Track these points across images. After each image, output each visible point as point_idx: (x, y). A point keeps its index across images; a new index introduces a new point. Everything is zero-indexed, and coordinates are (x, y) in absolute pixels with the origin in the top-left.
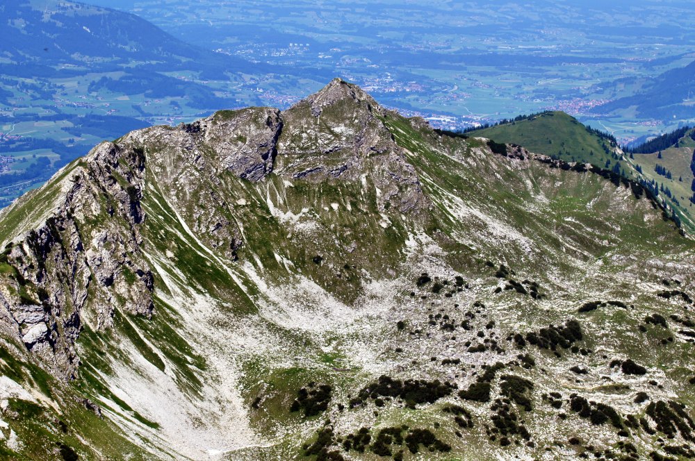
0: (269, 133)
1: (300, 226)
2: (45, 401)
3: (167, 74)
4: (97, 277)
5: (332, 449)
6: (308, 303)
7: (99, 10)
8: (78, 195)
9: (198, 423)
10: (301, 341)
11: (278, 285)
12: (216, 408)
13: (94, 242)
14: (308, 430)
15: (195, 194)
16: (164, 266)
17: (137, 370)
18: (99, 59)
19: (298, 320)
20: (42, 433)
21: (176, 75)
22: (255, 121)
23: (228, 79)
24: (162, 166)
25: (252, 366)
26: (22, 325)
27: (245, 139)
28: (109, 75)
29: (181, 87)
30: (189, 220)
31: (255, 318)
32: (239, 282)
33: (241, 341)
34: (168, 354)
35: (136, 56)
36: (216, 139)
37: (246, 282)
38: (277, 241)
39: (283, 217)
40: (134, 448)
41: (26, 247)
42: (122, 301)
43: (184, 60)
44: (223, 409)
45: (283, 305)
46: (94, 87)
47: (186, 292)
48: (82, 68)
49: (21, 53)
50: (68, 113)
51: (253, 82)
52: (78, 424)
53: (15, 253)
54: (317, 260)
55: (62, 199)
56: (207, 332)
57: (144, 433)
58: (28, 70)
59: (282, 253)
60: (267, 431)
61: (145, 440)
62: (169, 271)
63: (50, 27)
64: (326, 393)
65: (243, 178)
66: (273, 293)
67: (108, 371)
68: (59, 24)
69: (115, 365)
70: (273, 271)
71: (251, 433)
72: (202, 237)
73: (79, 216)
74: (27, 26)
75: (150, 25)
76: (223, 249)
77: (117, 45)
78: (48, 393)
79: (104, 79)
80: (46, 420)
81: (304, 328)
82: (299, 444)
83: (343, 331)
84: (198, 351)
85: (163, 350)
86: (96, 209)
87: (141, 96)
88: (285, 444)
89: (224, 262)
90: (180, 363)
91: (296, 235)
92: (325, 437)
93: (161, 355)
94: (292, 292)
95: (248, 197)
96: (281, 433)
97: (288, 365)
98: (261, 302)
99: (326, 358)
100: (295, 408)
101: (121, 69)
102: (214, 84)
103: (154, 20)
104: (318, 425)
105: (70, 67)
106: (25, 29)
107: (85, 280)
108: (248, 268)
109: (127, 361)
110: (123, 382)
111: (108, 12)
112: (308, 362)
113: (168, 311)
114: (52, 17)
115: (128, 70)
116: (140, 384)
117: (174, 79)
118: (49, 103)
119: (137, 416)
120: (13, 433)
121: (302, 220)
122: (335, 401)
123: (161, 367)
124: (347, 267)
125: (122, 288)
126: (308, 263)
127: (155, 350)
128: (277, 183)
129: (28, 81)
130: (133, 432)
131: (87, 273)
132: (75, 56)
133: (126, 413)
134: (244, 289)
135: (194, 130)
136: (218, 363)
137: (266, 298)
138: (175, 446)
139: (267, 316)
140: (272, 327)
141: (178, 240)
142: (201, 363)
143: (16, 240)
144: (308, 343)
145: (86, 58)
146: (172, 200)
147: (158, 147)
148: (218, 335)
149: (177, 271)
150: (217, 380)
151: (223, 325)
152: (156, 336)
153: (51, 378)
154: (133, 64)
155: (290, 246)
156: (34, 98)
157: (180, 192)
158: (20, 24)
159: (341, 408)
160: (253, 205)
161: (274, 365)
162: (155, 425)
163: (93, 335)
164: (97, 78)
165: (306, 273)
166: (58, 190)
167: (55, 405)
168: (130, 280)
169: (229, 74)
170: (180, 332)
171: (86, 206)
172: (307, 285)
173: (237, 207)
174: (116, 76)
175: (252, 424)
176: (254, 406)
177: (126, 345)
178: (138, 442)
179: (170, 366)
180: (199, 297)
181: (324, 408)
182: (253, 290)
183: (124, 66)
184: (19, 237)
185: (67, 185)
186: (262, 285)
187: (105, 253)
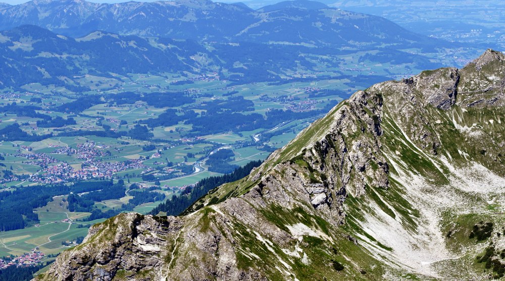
0: (452, 82)
1: (472, 134)
2: (325, 236)
3: (403, 50)
4: (356, 166)
5: (494, 258)
6: (479, 177)
7: (363, 16)
8: (344, 121)
9: (415, 247)
10: (475, 198)
11: (461, 168)
12: (426, 238)
13: (354, 147)
14: (480, 248)
15: (412, 119)
16: (394, 160)
17: (379, 219)
18: (364, 44)
19: (473, 187)
20: (322, 254)
21: (408, 51)
22: (444, 76)
23: (437, 52)
24: (392, 103)
25: (446, 214)
26: (311, 195)
27: (439, 86)
28: (370, 52)
29: (411, 58)
30: (409, 133)
31: (448, 187)
32: (438, 167)
33: (440, 200)
34: (397, 209)
35: (385, 41)
36: (423, 87)
37: (442, 167)
38: (459, 143)
39: (463, 129)
40: (377, 262)
41: (314, 151)
42: (370, 180)
43: (412, 42)
44: (430, 239)
45: (464, 178)
46: (362, 59)
47: (408, 174)
48: (355, 49)
49: (320, 41)
50: (347, 75)
51: (451, 53)
52: (344, 250)
53: (308, 154)
54: (483, 152)
55: (335, 123)
56: (420, 196)
57: (383, 254)
58: (324, 51)
59: (463, 149)
60: (456, 250)
61: (384, 257)
62: (398, 162)
63: (336, 26)
64: (490, 227)
65: (439, 108)
66: (458, 172)
67: (363, 220)
68: (341, 24)
69: (367, 216)
70: (458, 160)
71: (446, 251)
72: (416, 143)
73: (345, 133)
74: (323, 26)
75: (392, 24)
76: (428, 149)
77: (374, 35)
78: (327, 232)
79: (367, 54)
80: (325, 248)
81: (476, 191)
82: (474, 256)
83: (499, 192)
84: (415, 206)
85: (394, 207)
86: (354, 129)
87: (389, 63)
88: (467, 257)
89: (429, 156)
90: (404, 213)
91: (470, 139)
92: (490, 251)
93: (393, 209)
94: (469, 171)
95: (442, 119)
96: (464, 251)
97: (467, 212)
98: (451, 178)
99: (490, 207)
100: (472, 236)
101: (377, 49)
102: (429, 55)
103: (395, 20)
104: (486, 245)
105: (348, 48)
106: (321, 27)
107: (349, 169)
108: (443, 159)
109: (373, 214)
110: (371, 225)
111: (368, 17)
112: (480, 210)
113: (397, 185)
114: (337, 20)
115: (381, 49)
116: (381, 226)
117: (407, 53)
118: (337, 69)
119: (379, 244)
120: (305, 255)
121: (473, 130)
122: (495, 231)
123: (393, 216)
124: (500, 155)
125: (370, 172)
126: (478, 154)
127: (390, 207)
128: (458, 110)
129: (324, 57)
130: (377, 253)
131: (350, 165)
132: (351, 42)
133: (373, 243)
134: (441, 171)
135: (410, 82)
136: (427, 213)
137: (454, 176)
138: (402, 260)
139: (455, 185)
140: (458, 191)
141: (402, 144)
142: (417, 213)
143: (308, 148)
144: (479, 199)
145: (357, 43)
146: (398, 122)
147: (390, 93)
148: (427, 197)
149: (402, 162)
150: (426, 223)
151: (430, 192)
152: (390, 199)
153: (328, 224)
154: (383, 46)
155: (467, 145)
156: (328, 67)
157: (403, 117)
158: (319, 25)
159: (499, 235)
160: (445, 123)
161: (459, 213)
162: (390, 249)
163: (354, 200)
164: (363, 54)
165: (476, 160)
166: (332, 119)
167: (330, 239)
168: (375, 168)
169: (438, 49)
170: (404, 196)
171: (349, 127)
172: (478, 167)
173: (436, 125)
174: (374, 53)
175: (447, 246)
176: (448, 236)
177: (373, 204)
178: (379, 259)
179: (398, 216)
180: (415, 176)
181: (489, 235)
182: (446, 171)
183: (379, 47)
184: (310, 145)
185: (337, 116)
186: (451, 168)
187: (360, 154)
